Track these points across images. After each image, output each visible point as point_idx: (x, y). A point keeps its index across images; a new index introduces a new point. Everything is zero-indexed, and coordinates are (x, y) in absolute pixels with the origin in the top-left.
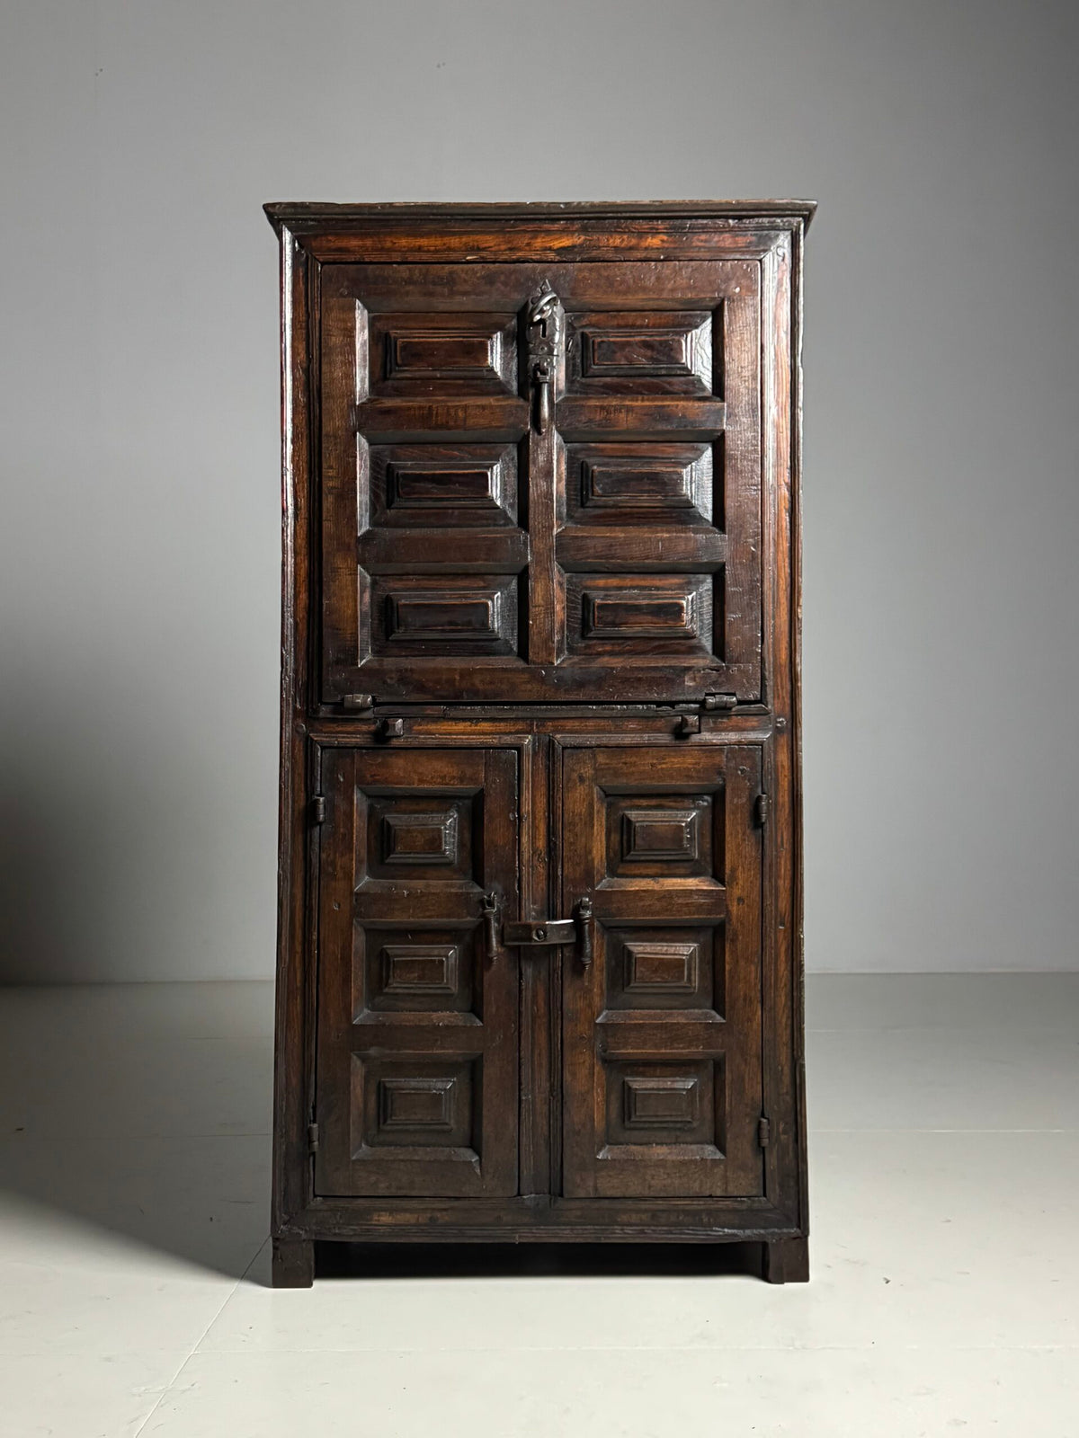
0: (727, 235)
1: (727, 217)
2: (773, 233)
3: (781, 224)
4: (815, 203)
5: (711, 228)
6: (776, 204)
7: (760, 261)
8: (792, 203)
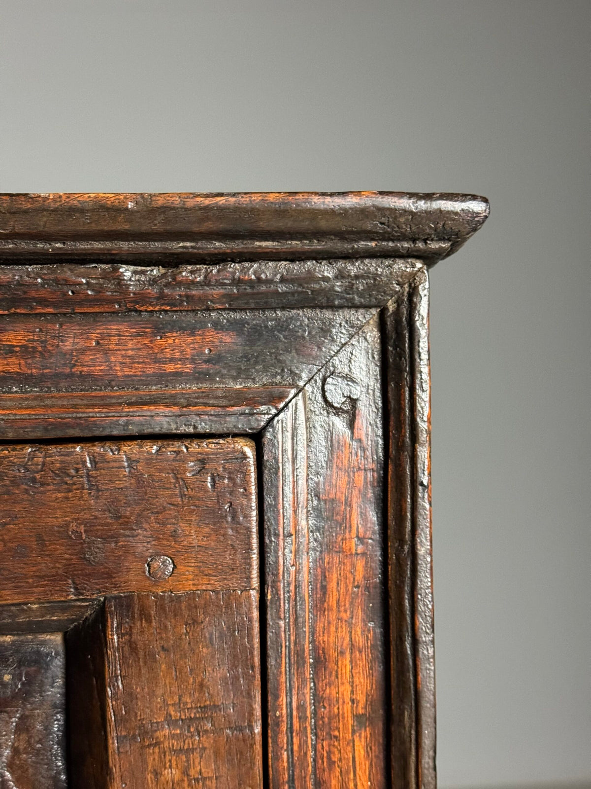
0: (114, 328)
1: (116, 260)
2: (304, 316)
3: (338, 286)
4: (477, 207)
5: (43, 302)
6: (315, 213)
7: (257, 438)
8: (381, 210)
